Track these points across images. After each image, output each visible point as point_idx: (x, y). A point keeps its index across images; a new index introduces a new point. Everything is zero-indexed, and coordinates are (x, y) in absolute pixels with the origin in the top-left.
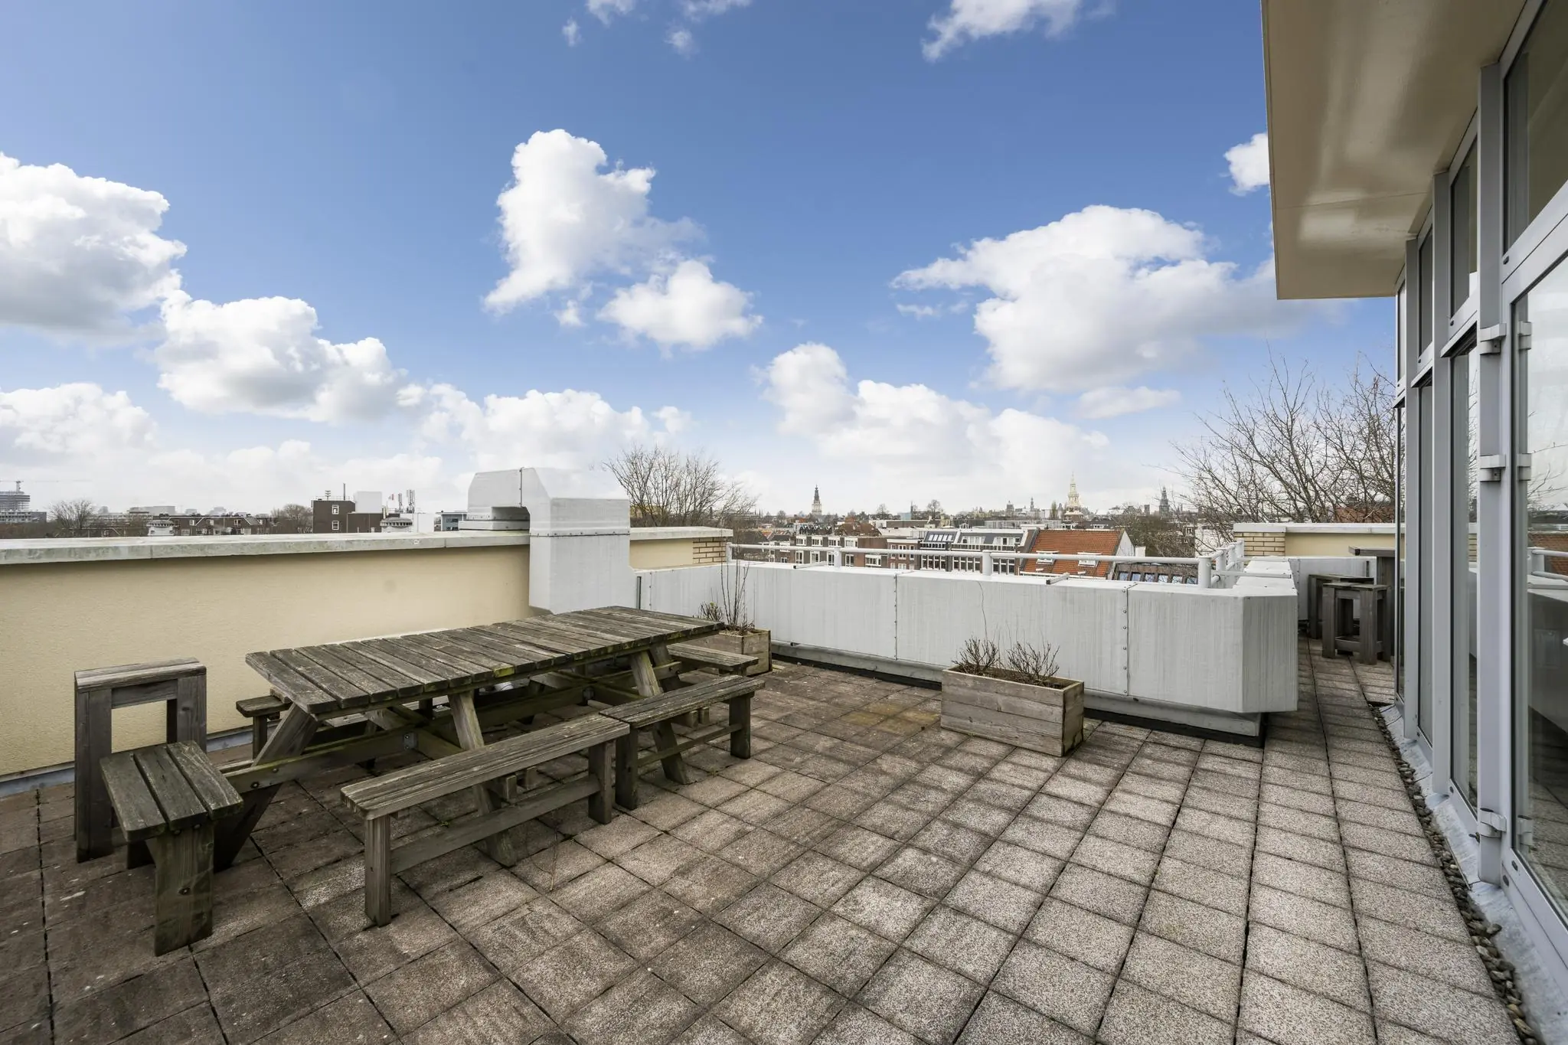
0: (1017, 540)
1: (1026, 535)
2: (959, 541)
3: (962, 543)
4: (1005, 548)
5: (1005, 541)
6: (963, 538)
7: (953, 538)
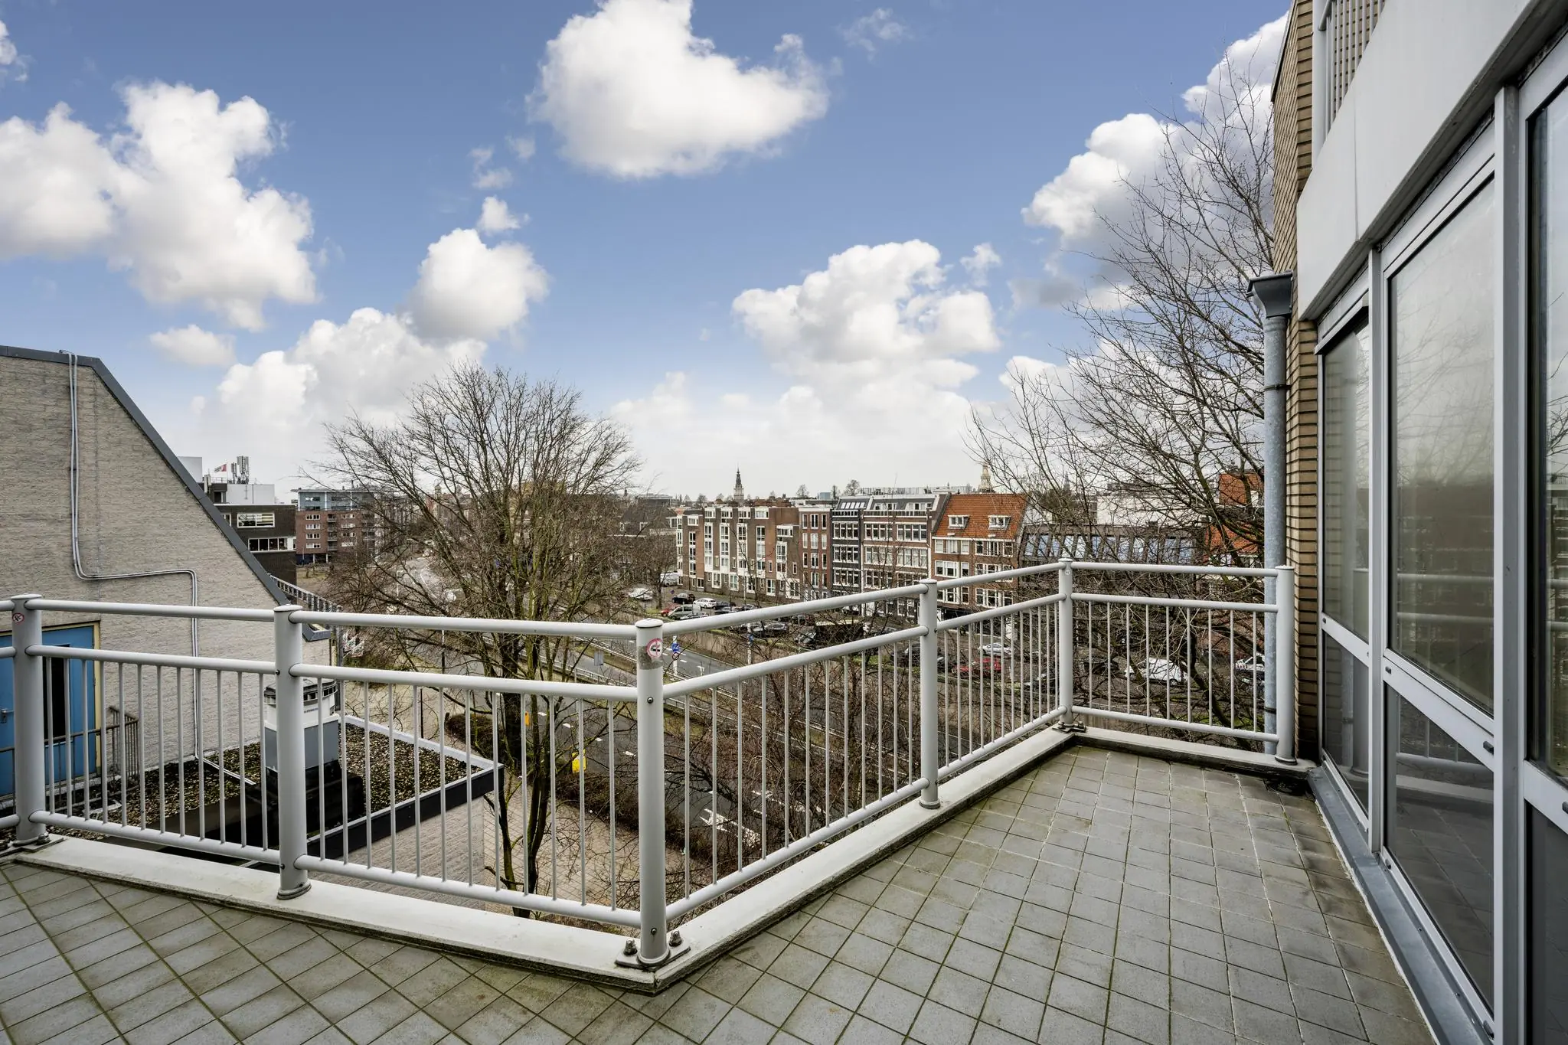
0: (929, 505)
1: (937, 499)
2: (872, 508)
3: (874, 510)
4: (916, 513)
5: (917, 507)
6: (876, 505)
7: (866, 505)
